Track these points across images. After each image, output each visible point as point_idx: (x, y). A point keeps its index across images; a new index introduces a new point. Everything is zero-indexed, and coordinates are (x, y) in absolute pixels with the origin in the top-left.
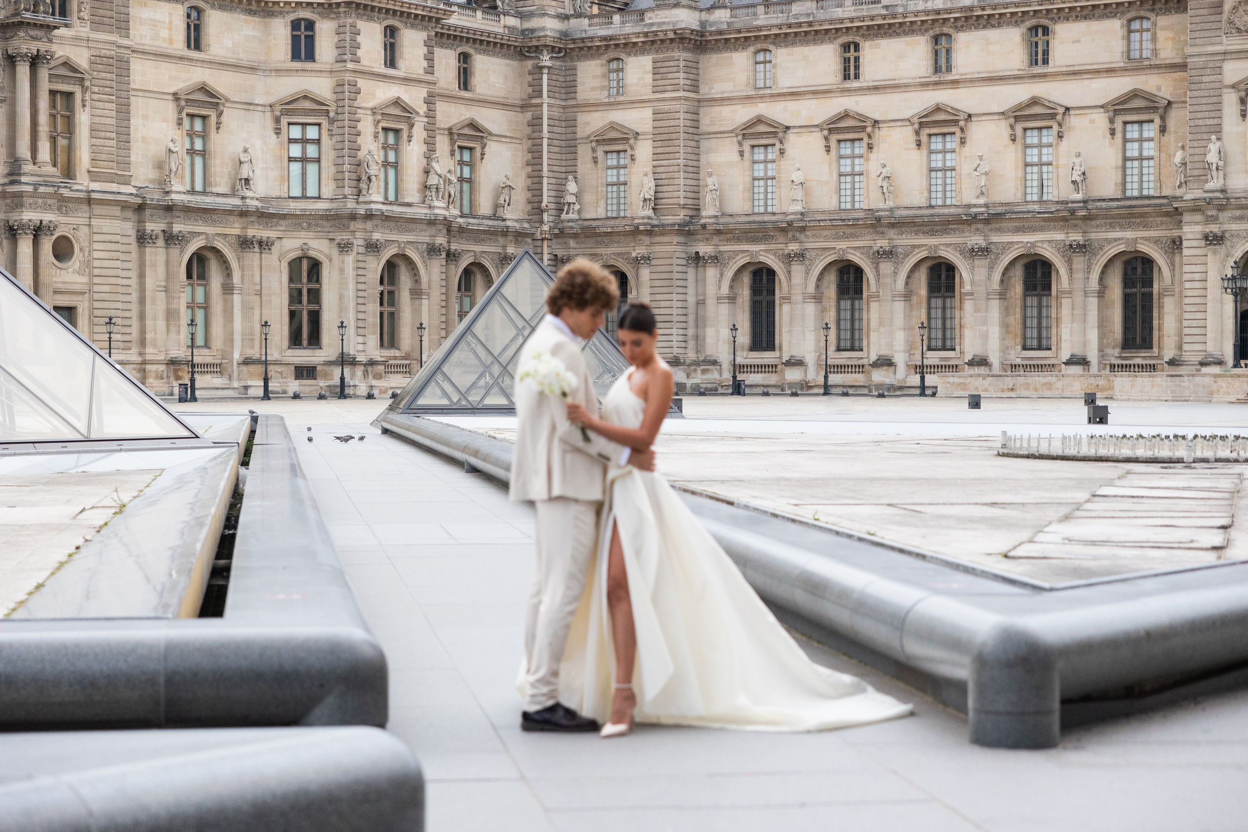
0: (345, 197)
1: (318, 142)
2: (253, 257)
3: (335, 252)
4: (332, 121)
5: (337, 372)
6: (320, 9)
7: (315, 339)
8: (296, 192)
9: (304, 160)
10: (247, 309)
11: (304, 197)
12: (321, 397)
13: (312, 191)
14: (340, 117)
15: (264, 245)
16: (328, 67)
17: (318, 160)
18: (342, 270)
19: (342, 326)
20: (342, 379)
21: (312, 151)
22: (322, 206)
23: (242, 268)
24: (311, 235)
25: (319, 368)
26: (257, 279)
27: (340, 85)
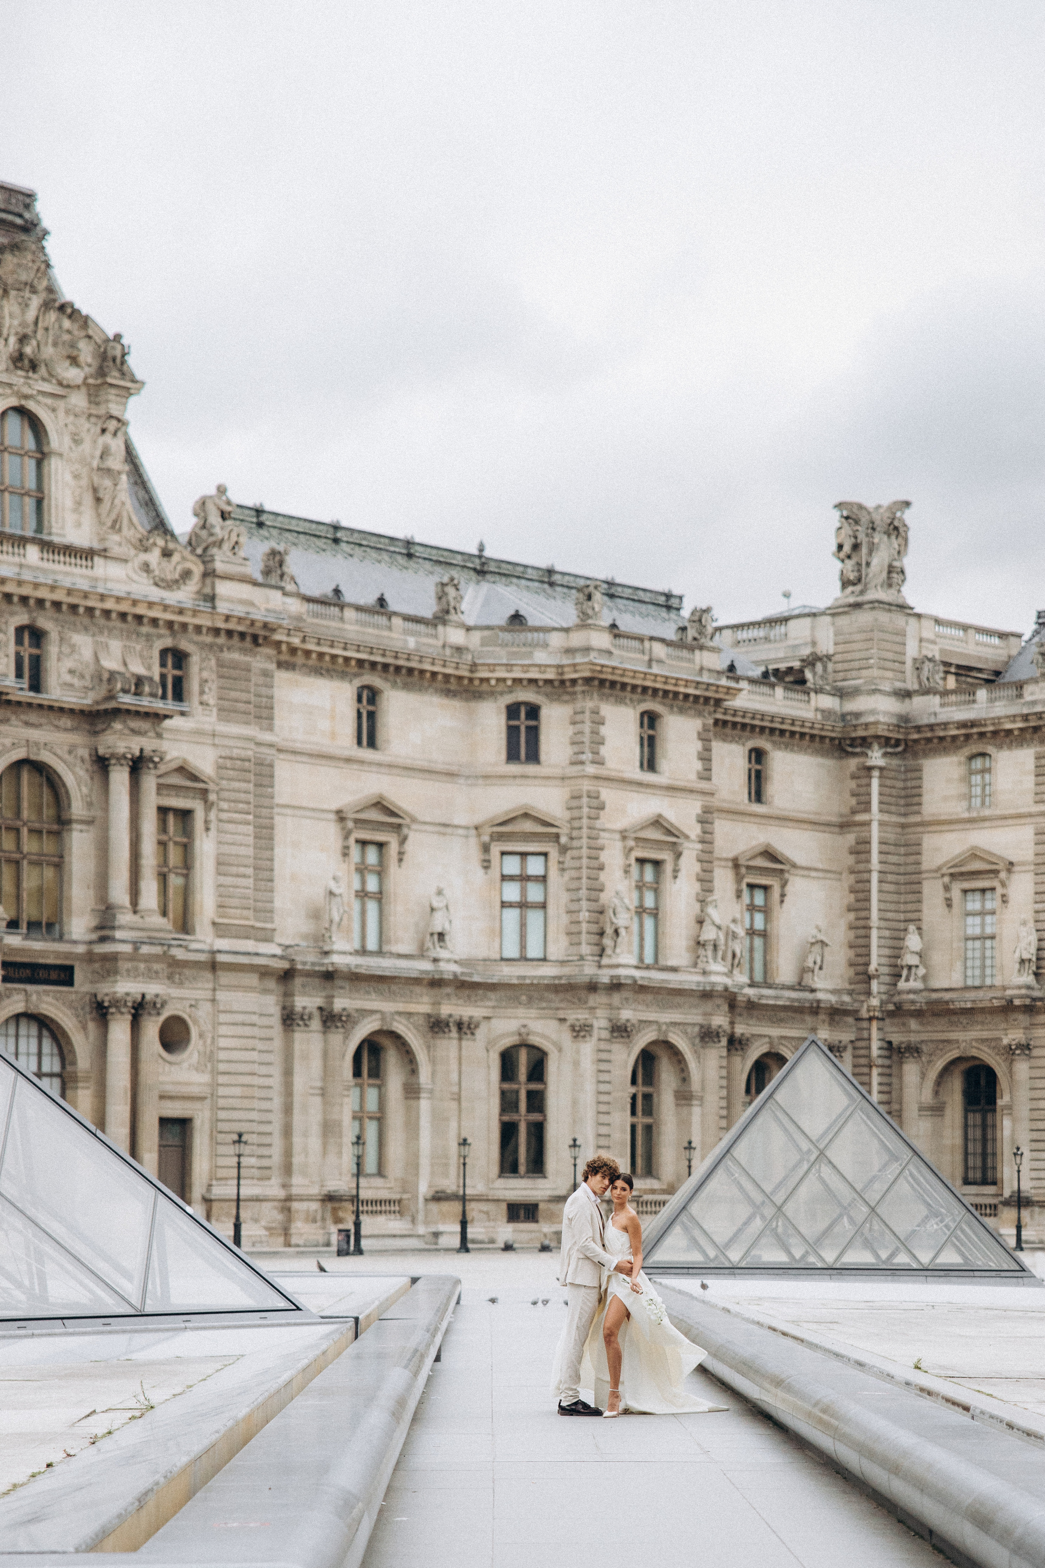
0: (582, 958)
1: (543, 879)
2: (448, 1046)
3: (566, 1037)
4: (564, 850)
6: (548, 689)
7: (537, 1166)
8: (511, 950)
9: (523, 905)
10: (438, 1119)
11: (524, 958)
12: (544, 1249)
13: (534, 952)
14: (575, 843)
15: (465, 1028)
16: (558, 772)
17: (543, 906)
18: (576, 1064)
19: (574, 1145)
21: (535, 893)
22: (547, 971)
23: (433, 1061)
24: (533, 1013)
25: (542, 1206)
26: (454, 1077)
27: (576, 797)
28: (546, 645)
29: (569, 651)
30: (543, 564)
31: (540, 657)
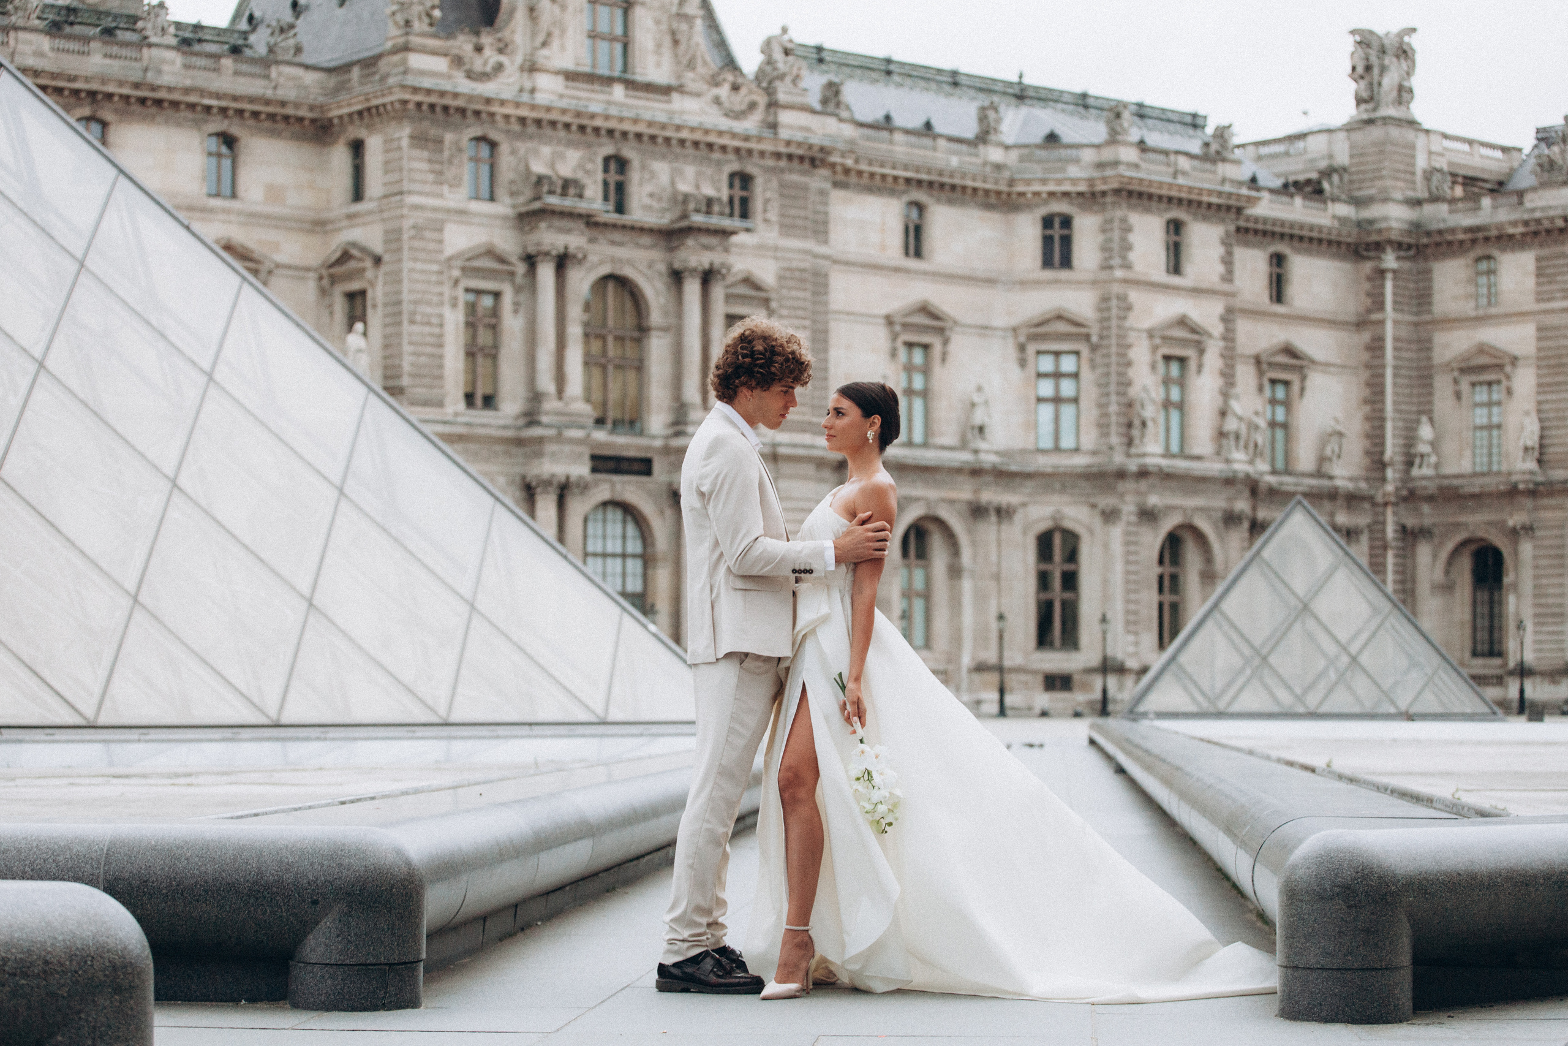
0: (1111, 448)
1: (1075, 376)
2: (989, 530)
3: (1097, 522)
4: (1094, 348)
5: (1098, 682)
6: (1081, 200)
7: (1070, 640)
8: (1047, 443)
9: (1057, 400)
10: (980, 597)
11: (1057, 449)
12: (1077, 715)
13: (1067, 442)
14: (1105, 342)
15: (1003, 513)
16: (1090, 276)
17: (1075, 400)
18: (1106, 546)
19: (1104, 620)
20: (1105, 691)
21: (1067, 388)
22: (1080, 461)
23: (974, 544)
24: (1066, 498)
25: (1076, 677)
26: (994, 558)
27: (1105, 299)
28: (1077, 161)
29: (1100, 166)
30: (1078, 89)
31: (1073, 171)
